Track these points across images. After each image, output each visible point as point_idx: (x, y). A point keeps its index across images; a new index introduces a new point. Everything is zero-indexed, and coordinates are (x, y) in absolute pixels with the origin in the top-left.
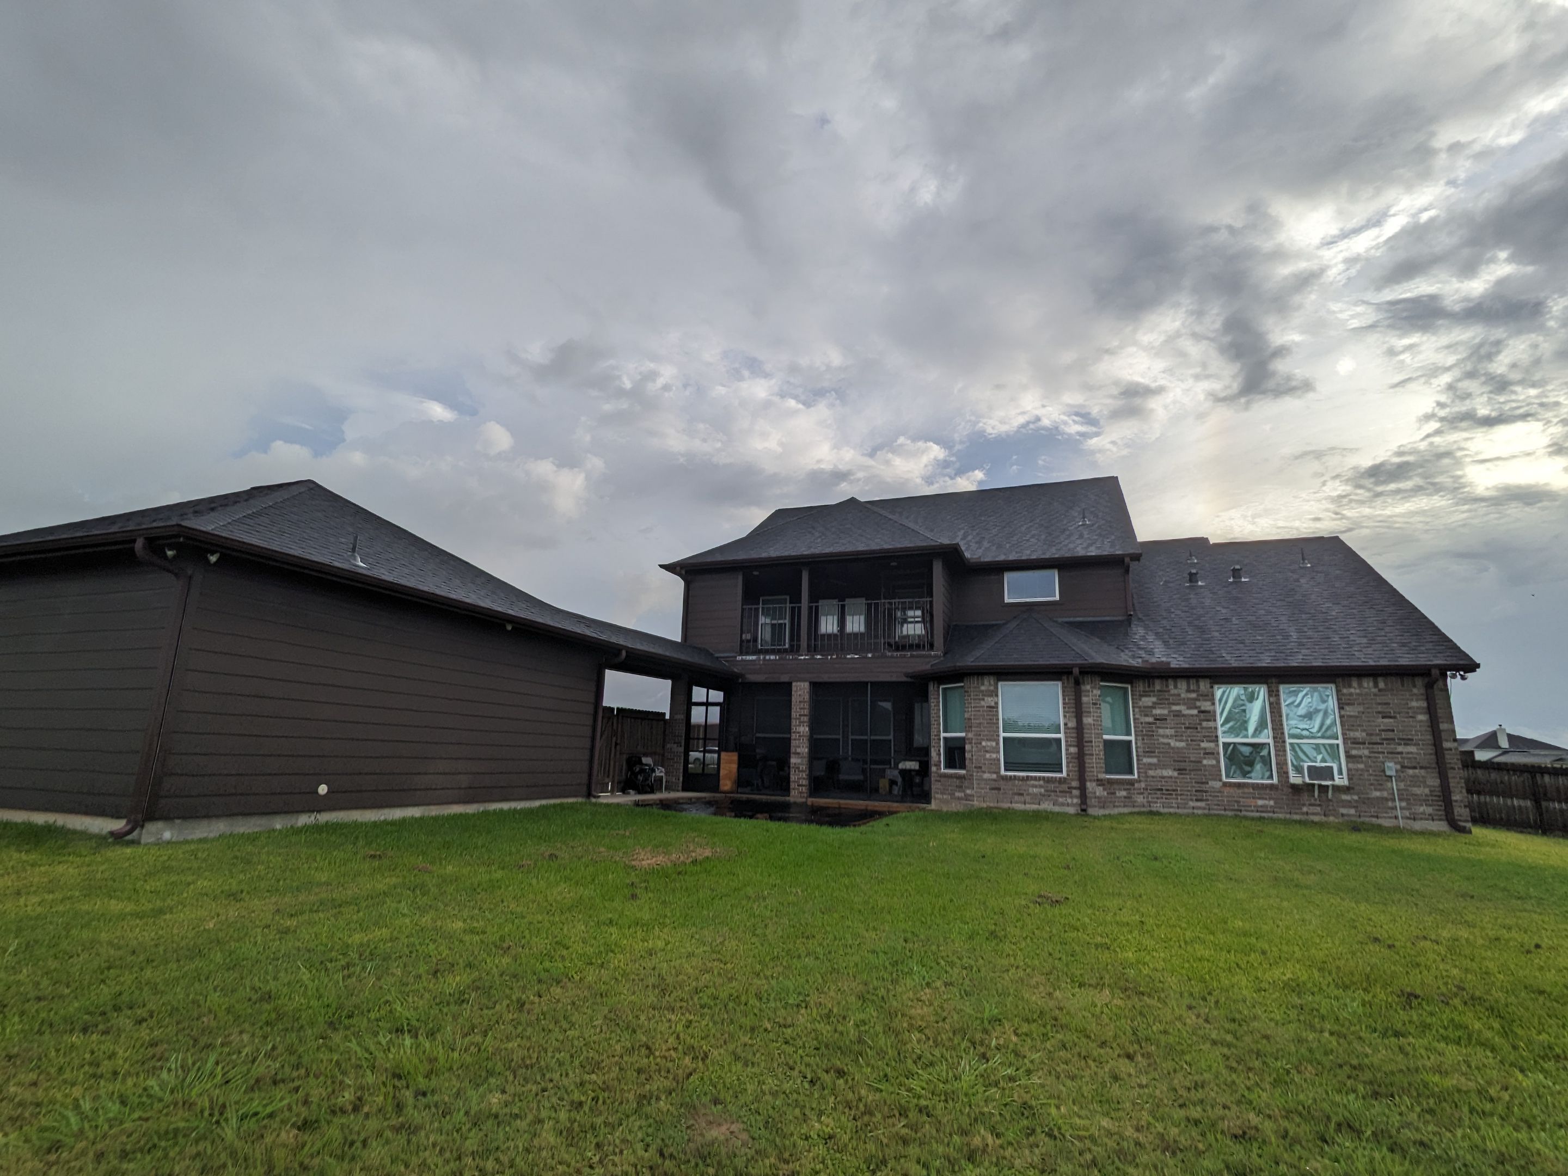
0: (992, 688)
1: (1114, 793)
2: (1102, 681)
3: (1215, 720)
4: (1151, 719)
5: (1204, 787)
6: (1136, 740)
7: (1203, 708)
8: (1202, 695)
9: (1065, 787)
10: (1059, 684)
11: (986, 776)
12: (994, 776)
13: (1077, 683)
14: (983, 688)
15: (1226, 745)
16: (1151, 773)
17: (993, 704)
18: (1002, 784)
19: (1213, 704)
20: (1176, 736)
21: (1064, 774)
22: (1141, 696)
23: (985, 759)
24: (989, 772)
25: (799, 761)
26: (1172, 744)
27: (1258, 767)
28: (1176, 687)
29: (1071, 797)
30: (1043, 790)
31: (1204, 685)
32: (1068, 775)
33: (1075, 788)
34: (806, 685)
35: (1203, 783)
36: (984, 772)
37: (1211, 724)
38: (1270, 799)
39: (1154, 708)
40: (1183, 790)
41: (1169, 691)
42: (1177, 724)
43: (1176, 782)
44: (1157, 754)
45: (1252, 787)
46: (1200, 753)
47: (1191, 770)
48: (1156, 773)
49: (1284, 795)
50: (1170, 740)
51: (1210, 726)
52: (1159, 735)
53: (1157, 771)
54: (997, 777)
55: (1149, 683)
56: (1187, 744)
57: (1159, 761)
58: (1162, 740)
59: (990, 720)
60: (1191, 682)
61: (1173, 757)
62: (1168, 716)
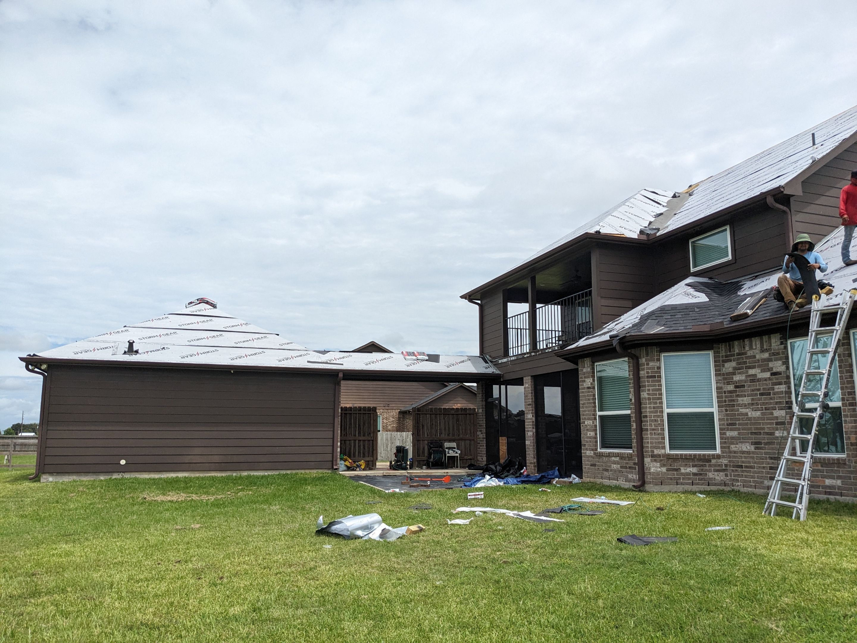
0: (590, 369)
1: (677, 470)
3: (788, 383)
4: (731, 387)
5: (777, 463)
6: (719, 411)
7: (775, 370)
8: (774, 354)
9: (631, 463)
11: (588, 453)
12: (592, 453)
14: (585, 370)
16: (733, 447)
17: (590, 385)
18: (599, 460)
19: (786, 363)
20: (753, 405)
22: (724, 361)
23: (587, 438)
24: (591, 450)
25: (530, 442)
26: (749, 414)
28: (751, 348)
29: (634, 473)
30: (619, 466)
31: (775, 341)
32: (633, 451)
33: (638, 464)
36: (587, 449)
37: (783, 388)
39: (734, 374)
40: (759, 467)
41: (745, 353)
42: (753, 390)
43: (753, 458)
44: (737, 426)
45: (820, 462)
46: (773, 423)
47: (766, 444)
48: (736, 447)
49: (851, 472)
50: (747, 410)
51: (781, 390)
52: (739, 405)
53: (737, 446)
54: (595, 453)
55: (729, 345)
56: (762, 413)
57: (739, 434)
58: (741, 410)
59: (589, 400)
60: (764, 340)
61: (751, 429)
62: (745, 382)
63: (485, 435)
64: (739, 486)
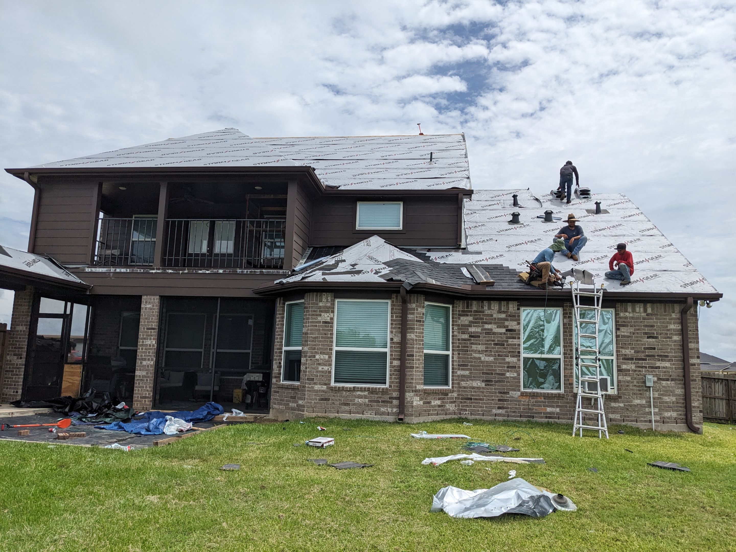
0: (329, 304)
1: (429, 403)
2: (426, 300)
3: (519, 338)
4: (466, 336)
5: (506, 397)
6: (453, 354)
7: (510, 328)
8: (510, 316)
9: (386, 398)
10: (389, 301)
11: (317, 387)
12: (325, 387)
13: (404, 302)
14: (321, 304)
15: (526, 360)
16: (463, 384)
17: (329, 320)
18: (330, 395)
19: (519, 324)
20: (486, 352)
21: (387, 386)
22: (460, 315)
23: (317, 372)
24: (320, 384)
25: (144, 373)
26: (483, 359)
27: (550, 378)
28: (489, 308)
29: (391, 407)
30: (367, 400)
31: (512, 307)
32: (390, 386)
33: (396, 398)
34: (156, 300)
35: (504, 393)
36: (315, 384)
37: (515, 341)
38: (557, 406)
39: (470, 326)
40: (489, 399)
41: (483, 312)
42: (488, 341)
43: (483, 392)
44: (469, 367)
45: (544, 396)
46: (505, 366)
47: (496, 382)
48: (467, 384)
49: (568, 403)
50: (481, 355)
51: (515, 343)
52: (472, 351)
53: (467, 382)
54: (327, 388)
55: (468, 304)
56: (494, 358)
57: (470, 373)
58: (474, 355)
59: (325, 334)
60: (502, 304)
61: (483, 370)
62: (481, 334)
63: (24, 360)
64: (466, 414)
